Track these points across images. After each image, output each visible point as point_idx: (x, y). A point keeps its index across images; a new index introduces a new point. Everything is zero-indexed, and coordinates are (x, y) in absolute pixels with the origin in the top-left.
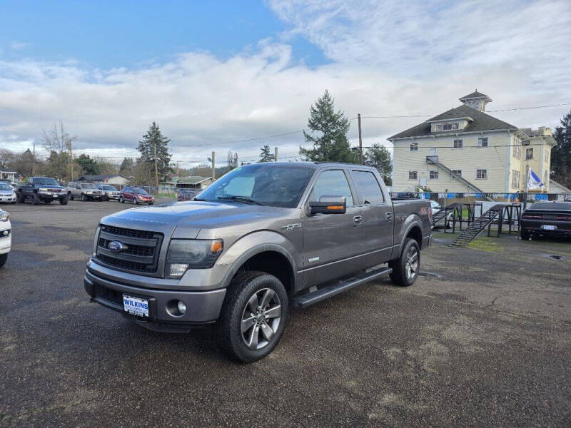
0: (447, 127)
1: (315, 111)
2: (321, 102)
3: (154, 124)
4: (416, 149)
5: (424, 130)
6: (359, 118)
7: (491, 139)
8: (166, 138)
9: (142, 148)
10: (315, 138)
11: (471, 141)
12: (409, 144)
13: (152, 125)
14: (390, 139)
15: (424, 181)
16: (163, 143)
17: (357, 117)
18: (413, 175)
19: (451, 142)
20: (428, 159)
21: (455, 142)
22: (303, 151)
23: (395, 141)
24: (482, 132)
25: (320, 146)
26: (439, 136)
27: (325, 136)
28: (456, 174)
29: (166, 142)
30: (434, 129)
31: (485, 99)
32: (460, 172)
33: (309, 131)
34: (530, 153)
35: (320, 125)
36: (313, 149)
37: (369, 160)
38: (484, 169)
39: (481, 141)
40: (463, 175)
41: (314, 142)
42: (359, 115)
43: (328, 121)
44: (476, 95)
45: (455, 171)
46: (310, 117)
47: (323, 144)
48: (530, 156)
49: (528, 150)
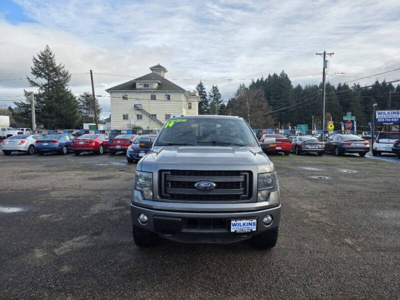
0: (146, 86)
1: (37, 61)
2: (43, 55)
4: (127, 99)
5: (131, 86)
6: (91, 74)
7: (172, 96)
10: (39, 83)
11: (161, 96)
12: (121, 95)
14: (108, 91)
15: (133, 121)
17: (90, 72)
18: (125, 117)
19: (149, 96)
20: (135, 106)
21: (152, 96)
22: (27, 94)
23: (111, 92)
24: (167, 91)
25: (44, 91)
26: (141, 91)
27: (49, 84)
28: (153, 117)
30: (138, 86)
31: (165, 70)
32: (155, 115)
33: (33, 77)
34: (190, 105)
35: (43, 73)
36: (38, 93)
37: (81, 104)
38: (169, 114)
39: (167, 97)
40: (158, 118)
41: (39, 88)
42: (91, 71)
43: (51, 71)
44: (159, 66)
45: (152, 115)
46: (33, 66)
47: (47, 89)
48: (190, 108)
49: (189, 103)
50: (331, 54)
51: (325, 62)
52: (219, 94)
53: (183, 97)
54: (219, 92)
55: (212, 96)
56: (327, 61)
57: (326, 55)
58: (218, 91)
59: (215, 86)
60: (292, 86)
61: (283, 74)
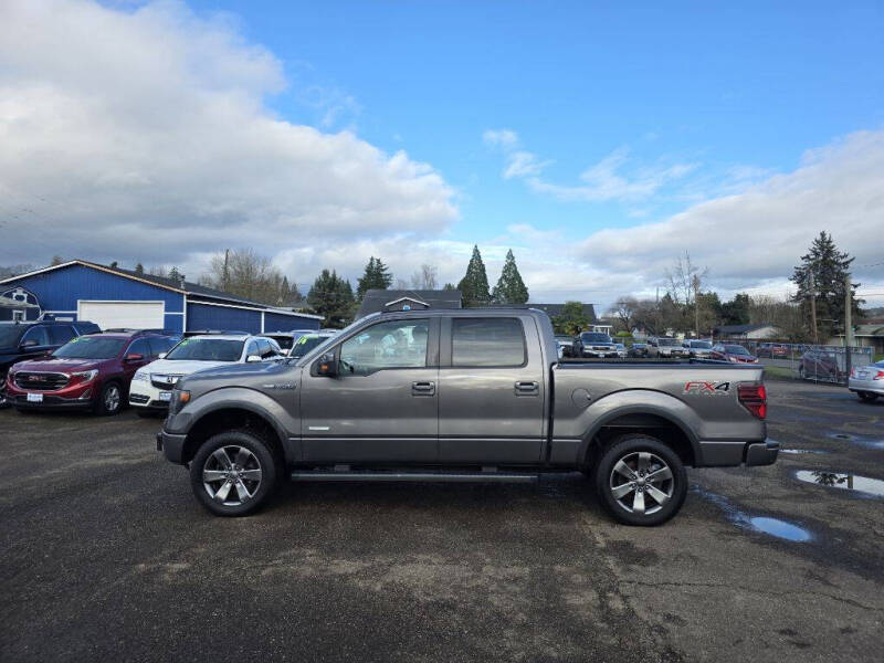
3: (823, 235)
8: (846, 256)
9: (800, 277)
13: (819, 238)
16: (839, 264)
29: (847, 262)
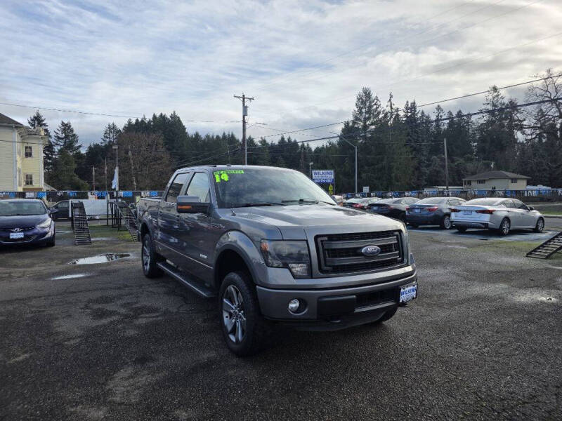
34: (29, 150)
48: (28, 155)
49: (26, 148)
50: (250, 99)
51: (245, 108)
52: (74, 135)
53: (15, 136)
54: (74, 133)
55: (62, 139)
56: (246, 107)
57: (246, 100)
58: (72, 131)
59: (66, 122)
60: (187, 133)
61: (174, 117)
